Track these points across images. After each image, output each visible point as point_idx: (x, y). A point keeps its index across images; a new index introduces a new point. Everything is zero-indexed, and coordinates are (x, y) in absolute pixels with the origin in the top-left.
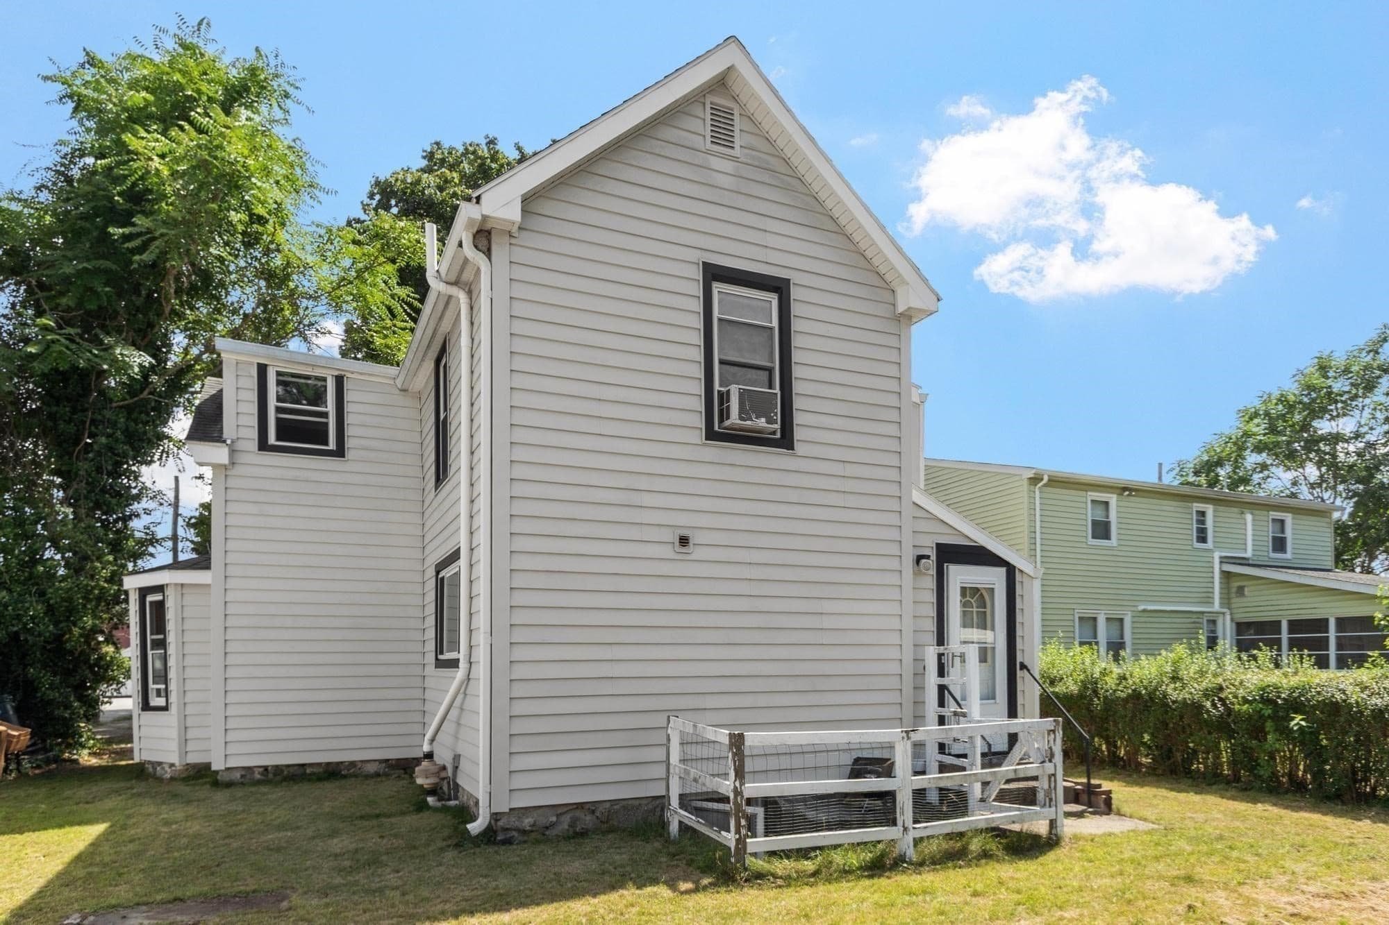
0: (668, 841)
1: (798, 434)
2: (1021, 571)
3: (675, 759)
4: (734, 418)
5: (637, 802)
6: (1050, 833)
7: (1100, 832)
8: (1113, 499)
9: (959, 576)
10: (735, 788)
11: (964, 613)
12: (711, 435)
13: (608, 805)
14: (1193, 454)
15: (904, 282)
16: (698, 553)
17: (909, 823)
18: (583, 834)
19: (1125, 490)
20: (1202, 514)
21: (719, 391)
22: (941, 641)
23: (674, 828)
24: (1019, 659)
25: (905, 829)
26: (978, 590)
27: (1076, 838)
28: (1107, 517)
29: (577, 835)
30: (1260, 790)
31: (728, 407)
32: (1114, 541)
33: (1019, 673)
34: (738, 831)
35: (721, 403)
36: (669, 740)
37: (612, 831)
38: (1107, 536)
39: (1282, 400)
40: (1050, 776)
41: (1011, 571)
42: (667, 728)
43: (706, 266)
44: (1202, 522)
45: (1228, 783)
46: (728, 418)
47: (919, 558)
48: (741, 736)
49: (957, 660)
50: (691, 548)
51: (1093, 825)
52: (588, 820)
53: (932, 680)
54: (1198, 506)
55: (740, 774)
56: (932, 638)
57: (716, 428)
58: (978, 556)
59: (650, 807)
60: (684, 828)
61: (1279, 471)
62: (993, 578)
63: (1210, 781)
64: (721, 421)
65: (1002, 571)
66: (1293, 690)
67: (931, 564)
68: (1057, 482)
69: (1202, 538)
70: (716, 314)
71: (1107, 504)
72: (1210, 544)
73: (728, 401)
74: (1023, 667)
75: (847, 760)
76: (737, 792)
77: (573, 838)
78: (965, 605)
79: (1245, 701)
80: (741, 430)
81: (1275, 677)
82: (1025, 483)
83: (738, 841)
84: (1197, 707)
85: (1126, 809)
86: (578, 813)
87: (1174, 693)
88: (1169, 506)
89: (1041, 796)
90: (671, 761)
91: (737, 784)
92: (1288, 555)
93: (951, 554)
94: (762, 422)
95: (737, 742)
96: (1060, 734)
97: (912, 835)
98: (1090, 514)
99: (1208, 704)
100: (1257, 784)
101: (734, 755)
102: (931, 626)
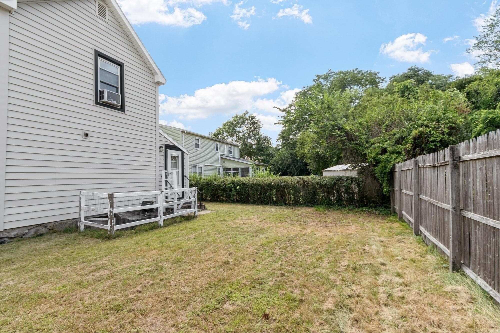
0: (80, 232)
1: (126, 108)
2: (185, 153)
3: (83, 205)
4: (106, 99)
5: (66, 221)
6: (194, 215)
7: (204, 214)
8: (200, 139)
9: (171, 152)
10: (110, 210)
11: (171, 162)
12: (97, 103)
13: (53, 224)
14: (214, 131)
15: (157, 74)
16: (91, 139)
17: (162, 216)
18: (42, 235)
19: (202, 137)
20: (217, 144)
21: (100, 90)
22: (166, 169)
23: (82, 228)
24: (184, 174)
25: (161, 218)
26: (174, 157)
27: (200, 215)
28: (199, 143)
29: (38, 236)
30: (231, 203)
31: (103, 96)
32: (200, 149)
33: (184, 178)
34: (111, 224)
35: (100, 94)
36: (80, 199)
37: (55, 232)
38: (199, 148)
39: (230, 122)
40: (194, 201)
41: (183, 152)
42: (80, 195)
43: (96, 51)
44: (217, 146)
45: (225, 202)
46: (103, 99)
47: (160, 147)
48: (112, 194)
49: (170, 175)
50: (89, 137)
51: (203, 213)
52: (43, 230)
53: (164, 179)
54: (216, 142)
55: (112, 206)
56: (163, 168)
57: (99, 101)
58: (175, 148)
59: (71, 222)
60: (87, 227)
61: (229, 137)
62: (178, 154)
63: (222, 201)
64: (100, 99)
65: (181, 152)
66: (237, 181)
67: (164, 149)
68: (188, 133)
69: (217, 150)
70: (99, 66)
71: (198, 140)
72: (218, 151)
73: (103, 93)
74: (185, 176)
75: (141, 202)
76: (111, 212)
77: (37, 237)
78: (172, 160)
79: (229, 184)
80: (107, 103)
81: (234, 179)
82: (181, 132)
83: (111, 227)
84: (220, 186)
85: (208, 209)
86: (38, 228)
87: (216, 183)
88: (211, 142)
89: (192, 206)
90: (81, 206)
91: (111, 209)
92: (232, 155)
93: (168, 147)
94: (115, 102)
95: (111, 196)
96: (196, 191)
97: (163, 219)
98: (196, 142)
99: (222, 185)
100: (231, 201)
101: (110, 200)
102: (163, 165)
